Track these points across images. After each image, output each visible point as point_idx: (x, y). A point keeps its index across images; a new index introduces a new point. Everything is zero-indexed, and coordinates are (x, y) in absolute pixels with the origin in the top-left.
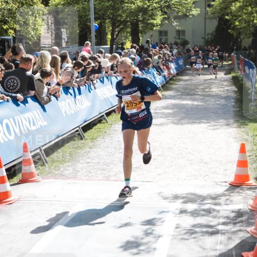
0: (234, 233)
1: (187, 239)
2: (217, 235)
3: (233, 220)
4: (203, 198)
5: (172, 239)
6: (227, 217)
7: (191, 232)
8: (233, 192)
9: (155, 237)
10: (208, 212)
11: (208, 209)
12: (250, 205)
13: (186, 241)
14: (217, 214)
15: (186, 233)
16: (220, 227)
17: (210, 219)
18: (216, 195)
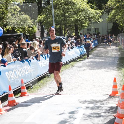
0: (108, 116)
1: (87, 119)
2: (100, 117)
3: (109, 111)
4: (97, 102)
5: (81, 119)
6: (106, 110)
7: (89, 116)
8: (110, 99)
9: (73, 119)
10: (98, 107)
11: (98, 106)
12: (117, 104)
13: (87, 120)
14: (102, 108)
15: (87, 117)
16: (102, 114)
17: (99, 111)
18: (103, 100)
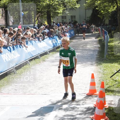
0: (84, 118)
3: (85, 112)
6: (82, 111)
8: (87, 99)
10: (73, 108)
11: (73, 107)
12: (94, 105)
14: (78, 109)
16: (78, 116)
17: (74, 112)
18: (78, 100)
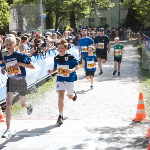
3: (134, 144)
4: (114, 130)
6: (130, 142)
8: (134, 126)
10: (118, 139)
11: (117, 137)
12: (145, 134)
14: (124, 140)
16: (125, 149)
17: (119, 144)
18: (123, 128)
